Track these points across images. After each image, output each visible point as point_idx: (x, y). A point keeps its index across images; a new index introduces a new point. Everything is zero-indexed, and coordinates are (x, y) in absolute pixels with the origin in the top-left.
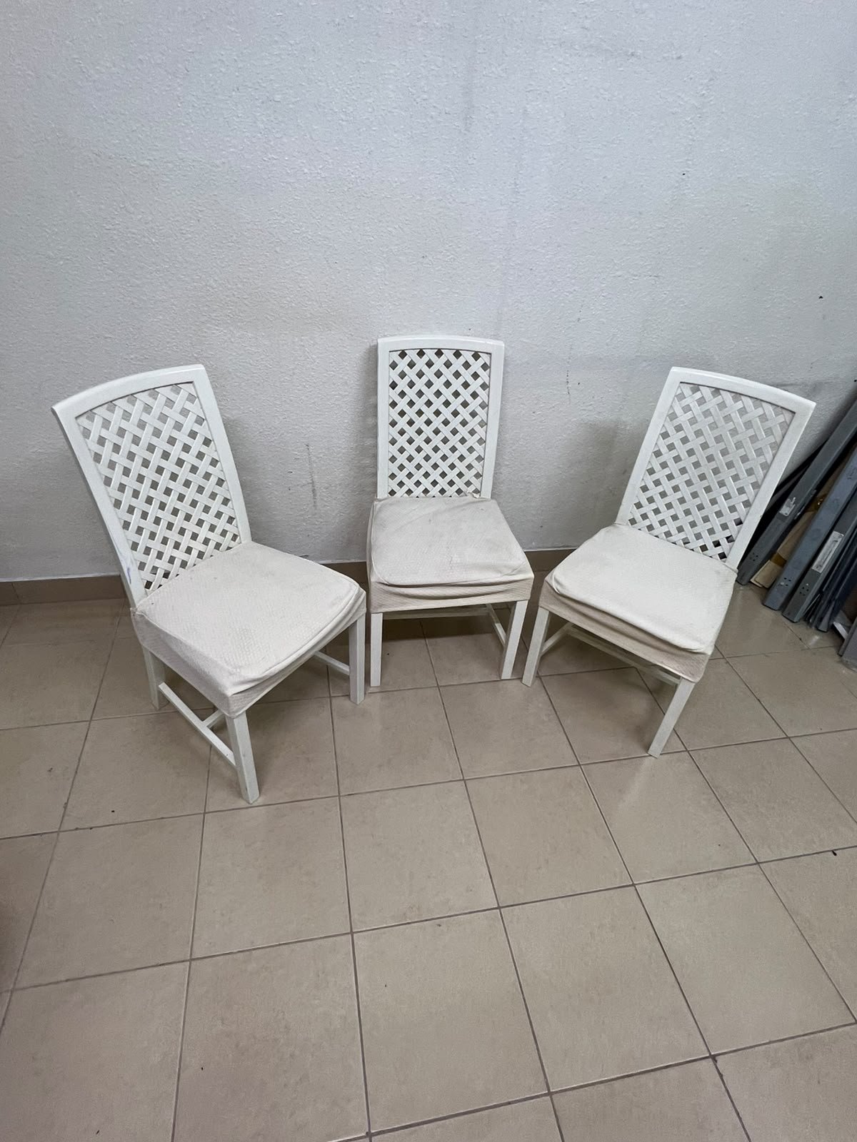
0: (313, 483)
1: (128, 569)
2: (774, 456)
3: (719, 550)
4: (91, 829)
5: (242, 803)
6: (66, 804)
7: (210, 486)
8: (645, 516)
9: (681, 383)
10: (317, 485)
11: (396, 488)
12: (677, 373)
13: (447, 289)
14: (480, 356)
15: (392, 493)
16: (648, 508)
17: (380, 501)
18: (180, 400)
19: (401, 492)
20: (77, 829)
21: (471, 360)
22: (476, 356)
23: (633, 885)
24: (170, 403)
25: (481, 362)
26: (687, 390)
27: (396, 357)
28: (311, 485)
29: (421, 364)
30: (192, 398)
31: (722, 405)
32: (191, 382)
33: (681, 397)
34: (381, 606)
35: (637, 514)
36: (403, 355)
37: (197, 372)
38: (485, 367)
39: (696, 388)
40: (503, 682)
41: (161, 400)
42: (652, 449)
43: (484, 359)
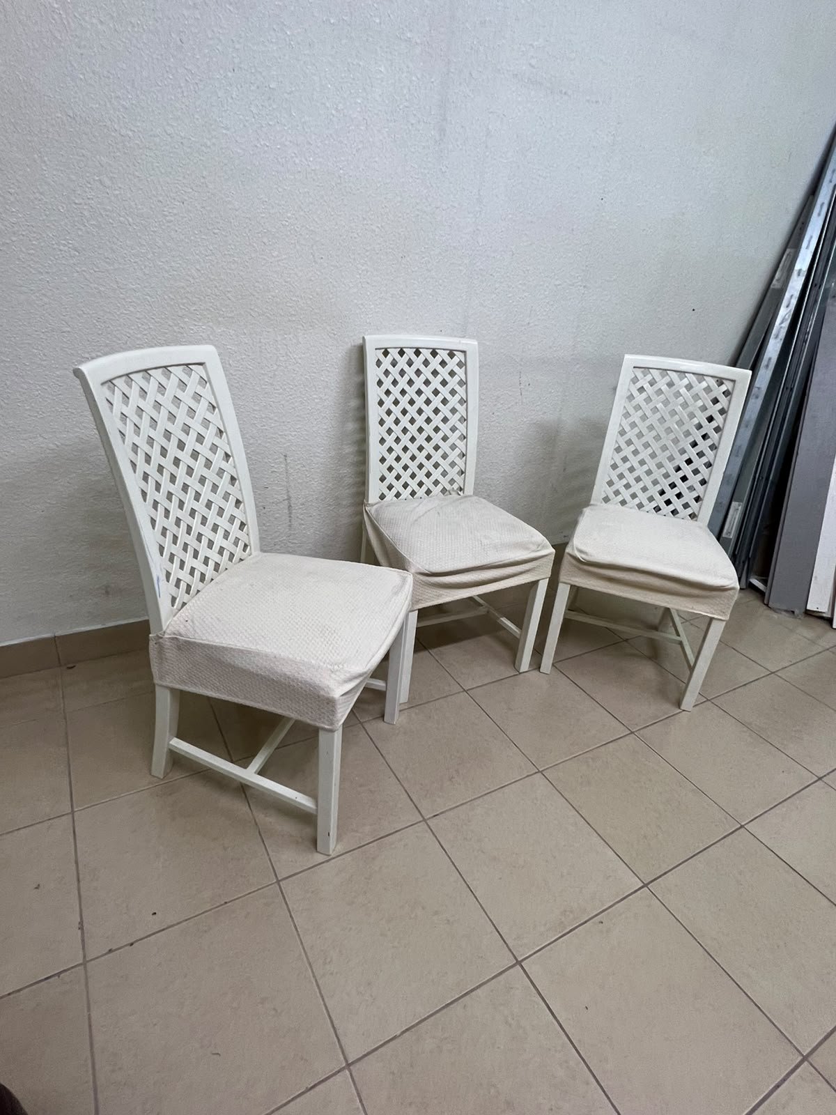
0: (289, 498)
1: (157, 579)
2: (725, 420)
3: (689, 511)
4: (132, 944)
5: (319, 858)
6: (81, 923)
7: (223, 484)
8: (617, 493)
9: (634, 367)
10: (293, 500)
11: (386, 491)
12: (630, 359)
14: (455, 355)
15: (382, 497)
16: (619, 485)
17: (372, 505)
18: (192, 382)
19: (390, 495)
20: (110, 951)
21: (447, 359)
22: (451, 355)
23: (742, 826)
24: (182, 385)
25: (456, 360)
26: (639, 373)
27: (380, 355)
28: (287, 502)
29: (402, 363)
30: (204, 381)
31: (671, 384)
32: (202, 364)
33: (635, 380)
34: (418, 602)
35: (610, 491)
36: (386, 353)
37: (206, 352)
38: (460, 365)
39: (646, 370)
40: (522, 674)
41: (174, 380)
42: (617, 429)
43: (459, 357)
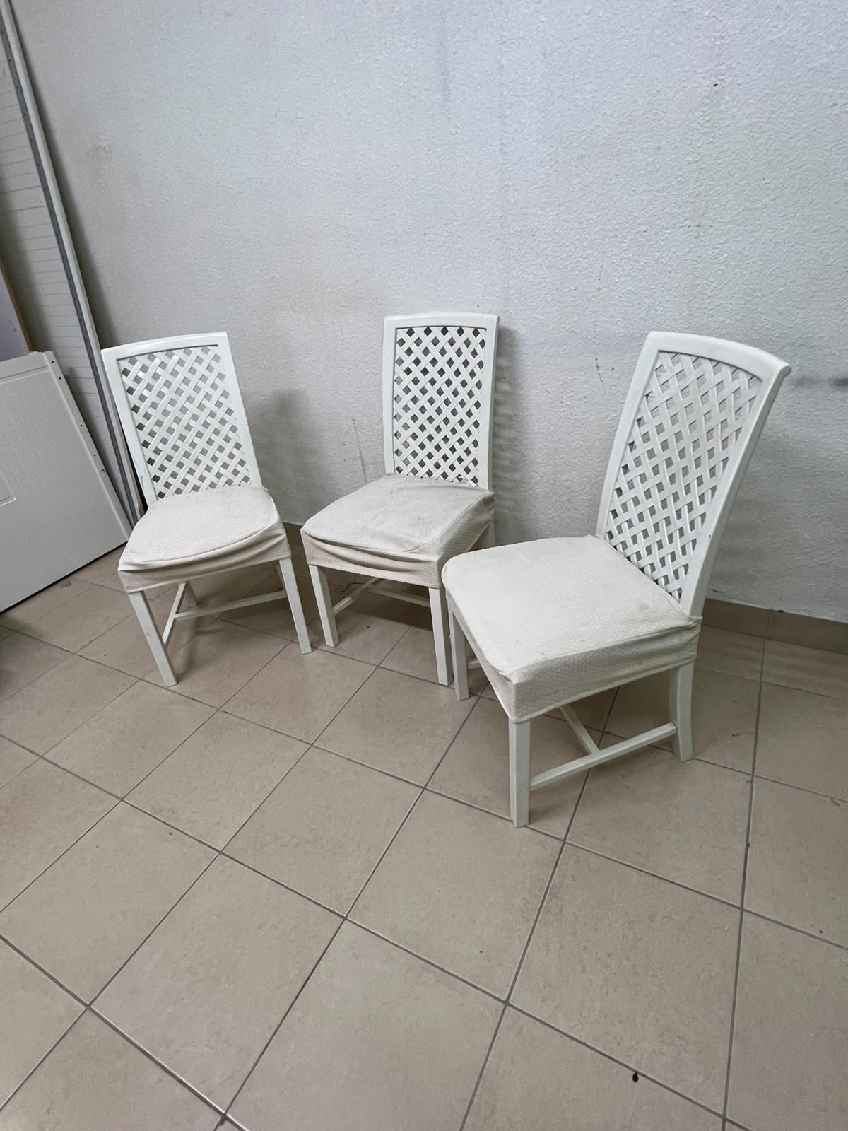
0: (361, 457)
1: (142, 477)
3: (678, 584)
7: (225, 430)
8: (620, 529)
9: (661, 351)
11: (402, 465)
12: (657, 339)
13: (451, 265)
14: (479, 333)
15: (399, 469)
16: (622, 519)
18: (207, 359)
19: (407, 470)
21: (472, 337)
22: (475, 332)
23: (345, 918)
24: (199, 360)
25: (479, 339)
26: (666, 360)
27: (403, 334)
29: (427, 341)
30: (216, 358)
31: (701, 379)
32: (217, 346)
34: (313, 558)
35: (614, 525)
36: (411, 332)
37: (221, 337)
38: (482, 343)
39: (675, 357)
40: (442, 687)
41: (193, 357)
42: (626, 439)
43: (482, 335)
